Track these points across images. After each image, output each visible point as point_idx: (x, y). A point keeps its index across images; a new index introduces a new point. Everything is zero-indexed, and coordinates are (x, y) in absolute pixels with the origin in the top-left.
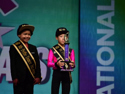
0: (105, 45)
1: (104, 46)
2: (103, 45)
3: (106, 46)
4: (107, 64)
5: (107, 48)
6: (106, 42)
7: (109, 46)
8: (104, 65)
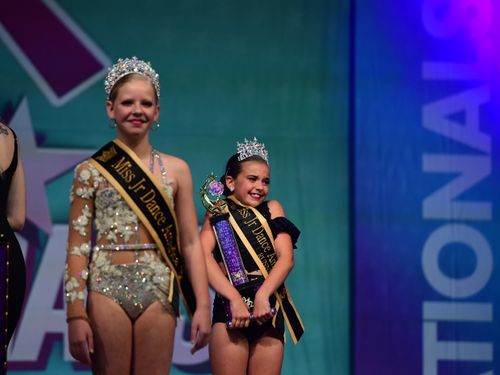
0: (456, 216)
1: (452, 221)
2: (447, 216)
3: (459, 221)
4: (464, 294)
5: (463, 227)
6: (457, 205)
7: (469, 223)
8: (453, 294)
